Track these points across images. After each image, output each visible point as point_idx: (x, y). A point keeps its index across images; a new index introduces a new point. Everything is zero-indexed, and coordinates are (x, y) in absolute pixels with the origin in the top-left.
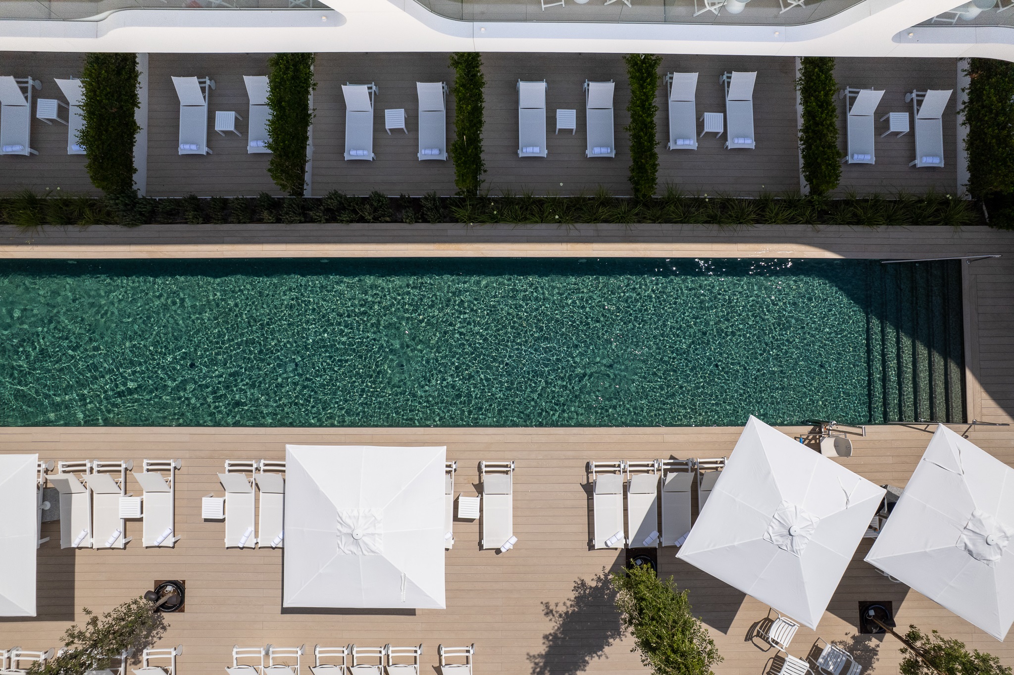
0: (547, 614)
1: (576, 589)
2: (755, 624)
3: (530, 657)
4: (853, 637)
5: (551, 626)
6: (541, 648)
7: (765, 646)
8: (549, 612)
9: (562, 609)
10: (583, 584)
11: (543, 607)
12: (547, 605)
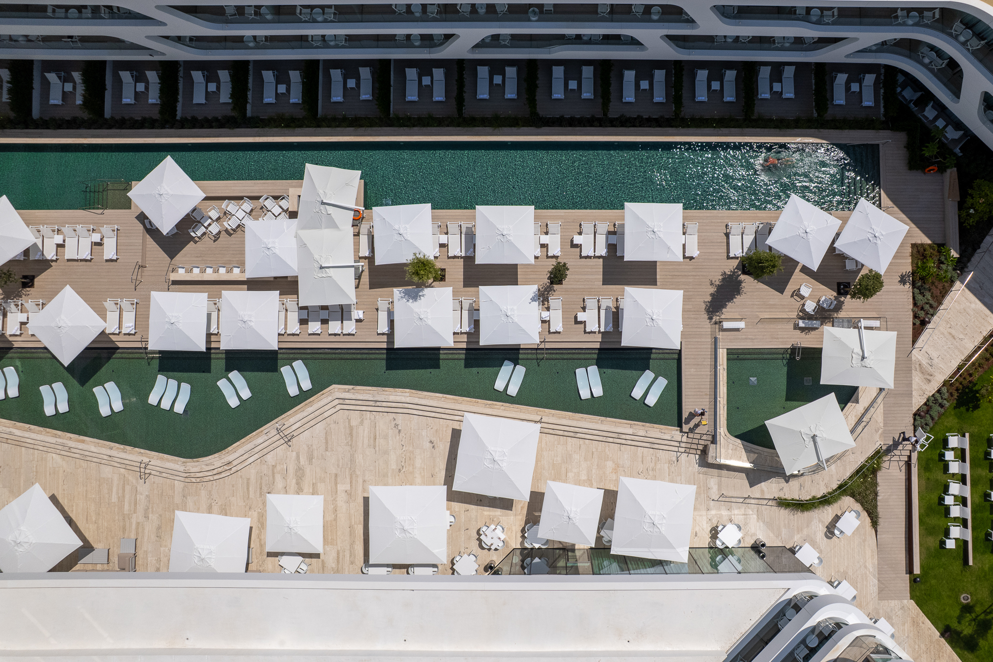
0: (711, 285)
1: (722, 275)
2: (795, 291)
3: (705, 302)
4: (835, 297)
5: (712, 290)
6: (709, 299)
7: (799, 300)
8: (712, 284)
9: (718, 283)
10: (725, 273)
11: (710, 281)
12: (711, 281)
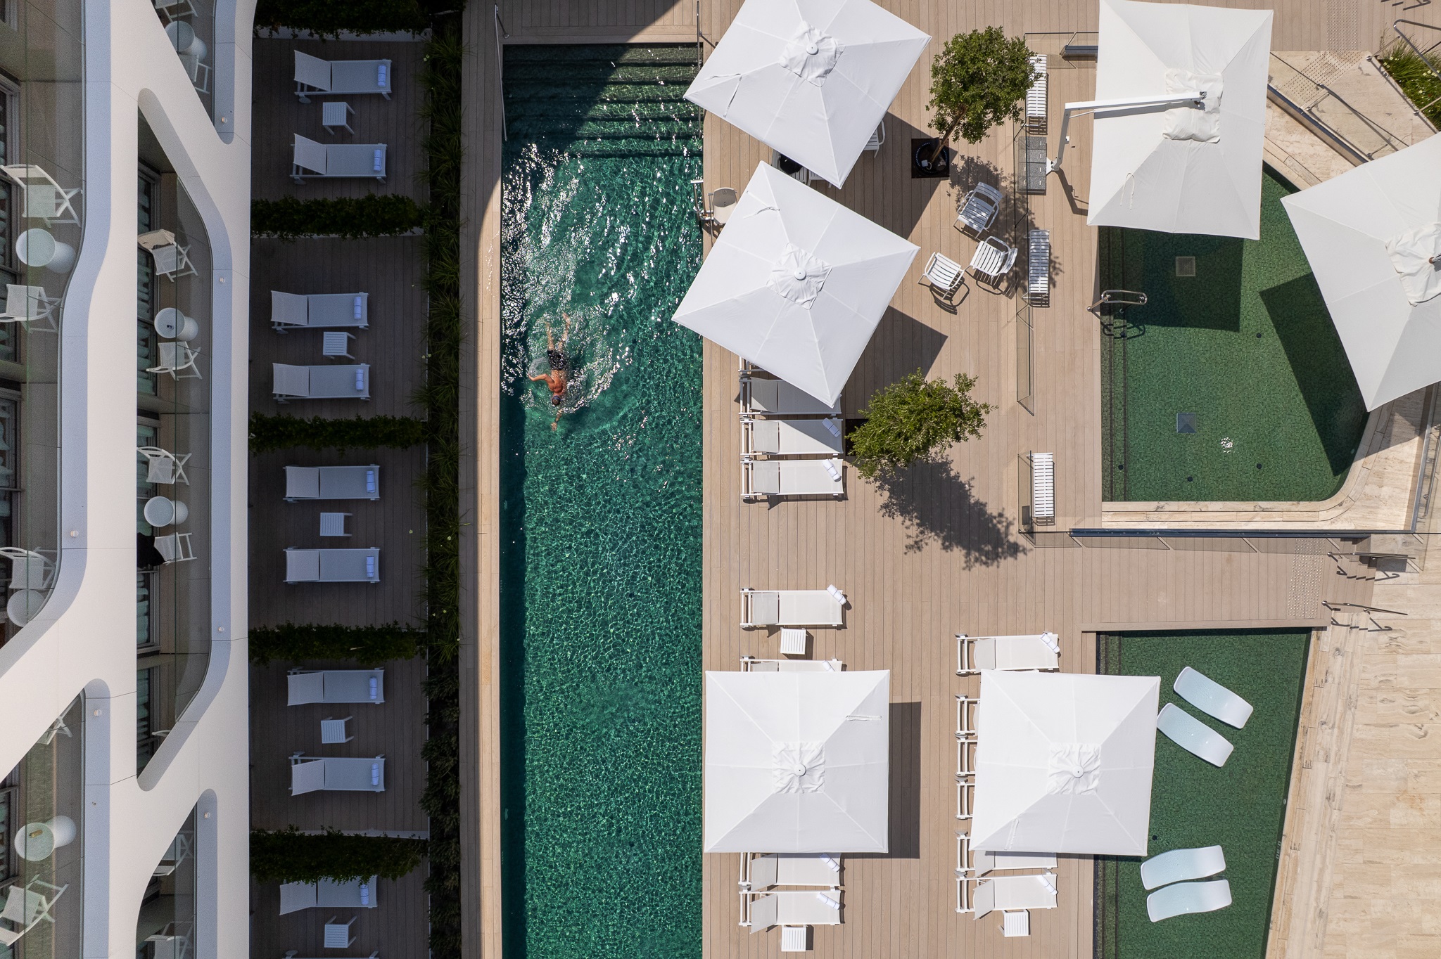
0: (919, 549)
1: (892, 515)
2: (937, 302)
3: (968, 567)
4: (953, 186)
5: (933, 543)
6: (958, 553)
7: (963, 290)
8: (917, 546)
9: (914, 531)
10: (885, 506)
12: (909, 547)
